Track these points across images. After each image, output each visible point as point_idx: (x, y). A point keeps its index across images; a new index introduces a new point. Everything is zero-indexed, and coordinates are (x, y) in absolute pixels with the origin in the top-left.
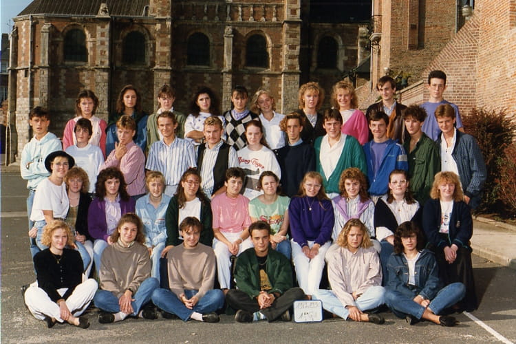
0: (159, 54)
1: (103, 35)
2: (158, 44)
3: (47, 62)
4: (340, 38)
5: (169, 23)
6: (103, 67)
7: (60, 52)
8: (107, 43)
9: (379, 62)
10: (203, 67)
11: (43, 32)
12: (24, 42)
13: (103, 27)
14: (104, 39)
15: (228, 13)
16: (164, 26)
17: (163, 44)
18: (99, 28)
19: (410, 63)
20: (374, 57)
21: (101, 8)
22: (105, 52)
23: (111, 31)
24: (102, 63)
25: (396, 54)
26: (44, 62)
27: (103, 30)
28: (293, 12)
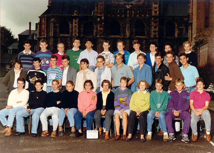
0: (99, 31)
1: (75, 23)
2: (98, 27)
3: (52, 35)
4: (176, 23)
5: (103, 18)
6: (76, 36)
7: (58, 30)
8: (77, 27)
9: (192, 33)
10: (117, 36)
11: (51, 22)
12: (43, 26)
13: (75, 20)
14: (76, 25)
15: (128, 13)
16: (101, 19)
17: (100, 27)
18: (74, 20)
19: (205, 34)
20: (190, 32)
21: (75, 12)
22: (76, 30)
23: (79, 21)
24: (75, 35)
27: (76, 21)
28: (156, 12)
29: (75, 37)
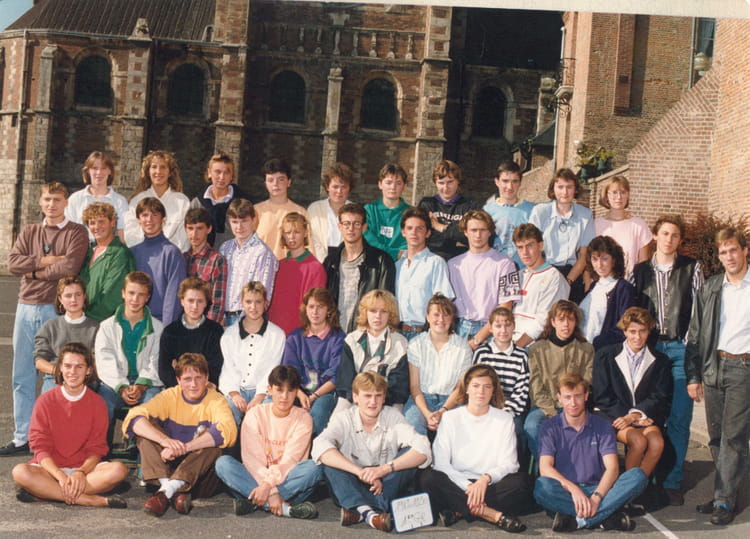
0: (225, 101)
1: (138, 67)
2: (224, 86)
3: (47, 105)
4: (510, 90)
5: (243, 56)
6: (136, 117)
7: (69, 89)
8: (144, 81)
9: (568, 131)
10: (293, 125)
11: (42, 58)
12: (14, 71)
13: (139, 55)
14: (138, 73)
15: (337, 42)
16: (235, 58)
17: (232, 87)
18: (132, 56)
19: (615, 136)
20: (561, 124)
21: (138, 25)
22: (140, 94)
23: (151, 62)
24: (135, 111)
25: (594, 121)
26: (42, 104)
27: (139, 60)
28: (439, 46)
29: (134, 119)
